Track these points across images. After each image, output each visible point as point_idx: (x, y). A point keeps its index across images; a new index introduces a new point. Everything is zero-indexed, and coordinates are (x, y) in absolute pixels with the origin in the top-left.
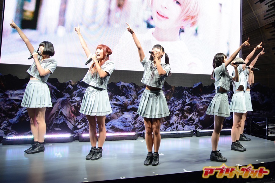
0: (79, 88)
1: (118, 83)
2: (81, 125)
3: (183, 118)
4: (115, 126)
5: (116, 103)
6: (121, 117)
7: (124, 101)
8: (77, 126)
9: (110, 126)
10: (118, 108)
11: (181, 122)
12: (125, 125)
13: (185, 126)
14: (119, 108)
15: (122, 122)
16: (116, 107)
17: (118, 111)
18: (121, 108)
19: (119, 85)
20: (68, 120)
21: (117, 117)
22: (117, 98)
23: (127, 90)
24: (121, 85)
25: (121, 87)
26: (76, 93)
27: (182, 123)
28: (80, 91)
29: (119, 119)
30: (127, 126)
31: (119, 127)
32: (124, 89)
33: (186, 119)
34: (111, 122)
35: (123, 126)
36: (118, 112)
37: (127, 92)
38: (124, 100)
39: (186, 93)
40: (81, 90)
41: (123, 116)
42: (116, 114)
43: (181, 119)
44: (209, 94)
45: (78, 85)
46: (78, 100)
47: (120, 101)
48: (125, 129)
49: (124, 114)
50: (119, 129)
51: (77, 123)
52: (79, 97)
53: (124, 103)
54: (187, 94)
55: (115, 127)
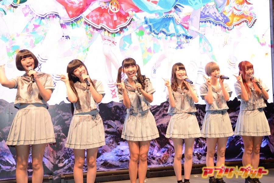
0: (59, 114)
1: (110, 104)
2: (63, 162)
3: (198, 146)
4: (108, 161)
5: (108, 130)
6: (116, 149)
7: (118, 128)
8: (57, 165)
9: (102, 162)
10: (110, 137)
11: (196, 152)
12: (121, 160)
13: (201, 157)
14: (113, 137)
15: (117, 155)
16: (108, 135)
17: (111, 140)
18: (116, 137)
19: (111, 106)
20: (45, 157)
21: (110, 150)
22: (109, 123)
23: (122, 112)
24: (113, 106)
25: (113, 109)
26: (55, 120)
27: (197, 154)
28: (60, 117)
29: (113, 151)
30: (124, 160)
31: (114, 163)
32: (118, 111)
33: (202, 148)
34: (102, 156)
35: (119, 162)
36: (111, 143)
37: (122, 115)
38: (119, 126)
39: (200, 112)
40: (62, 116)
41: (118, 147)
42: (109, 145)
43: (196, 148)
44: (231, 112)
45: (57, 109)
46: (58, 129)
47: (113, 127)
48: (121, 165)
49: (119, 144)
50: (113, 165)
51: (58, 161)
52: (59, 126)
53: (118, 130)
54: (201, 114)
55: (108, 163)
